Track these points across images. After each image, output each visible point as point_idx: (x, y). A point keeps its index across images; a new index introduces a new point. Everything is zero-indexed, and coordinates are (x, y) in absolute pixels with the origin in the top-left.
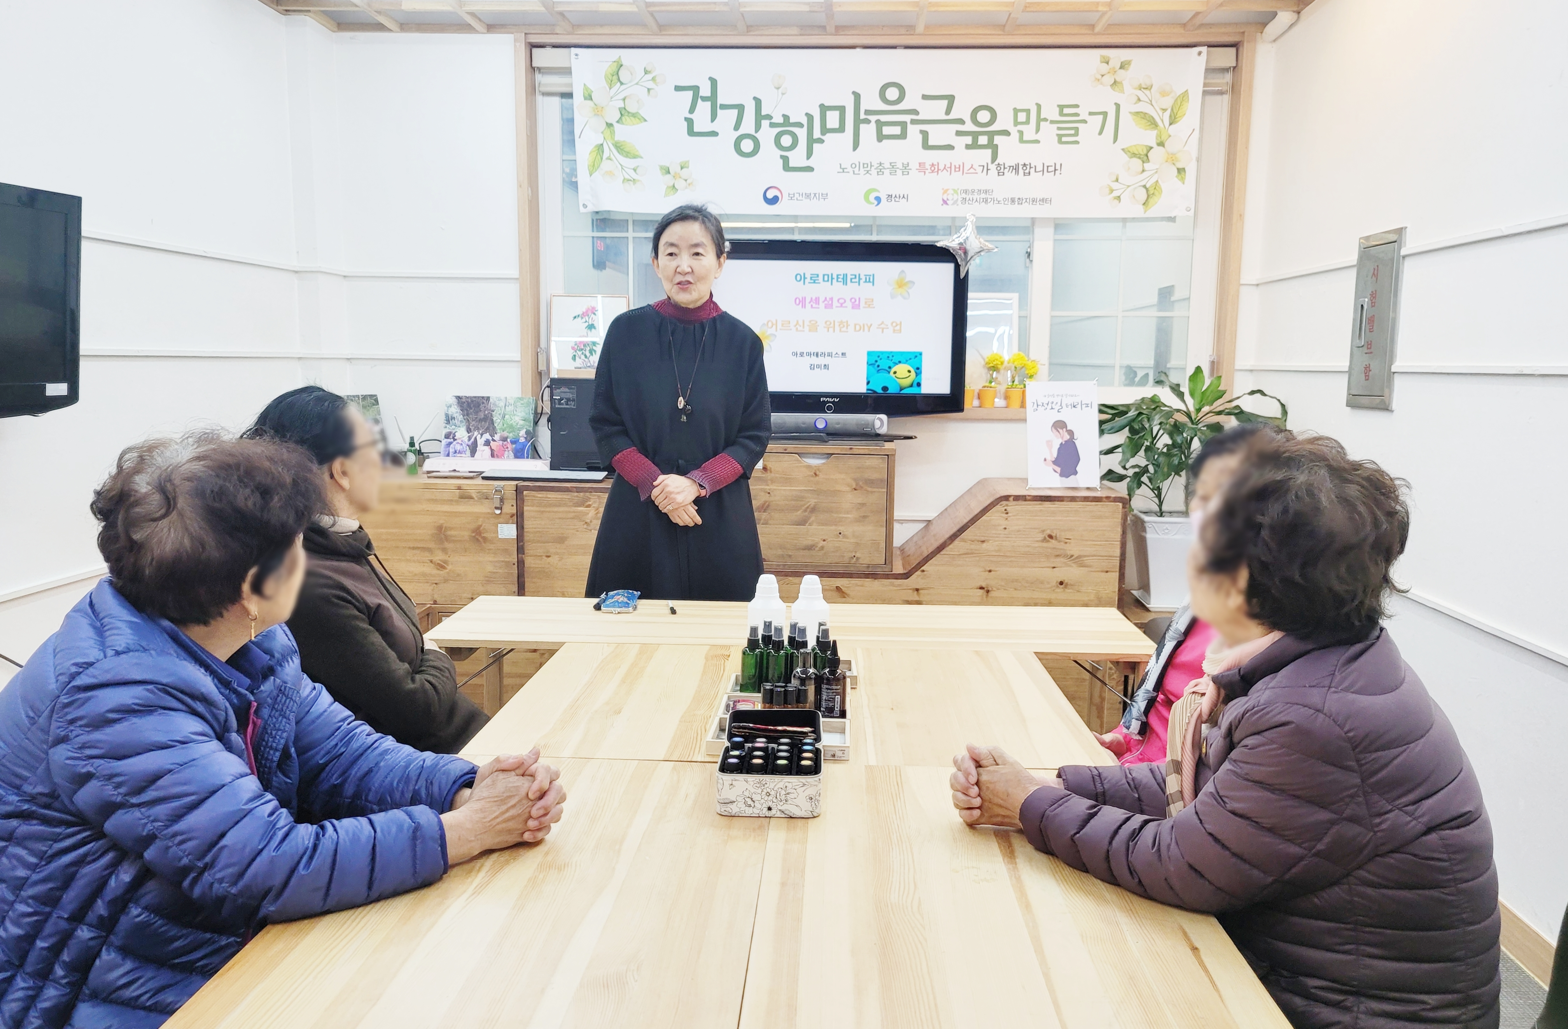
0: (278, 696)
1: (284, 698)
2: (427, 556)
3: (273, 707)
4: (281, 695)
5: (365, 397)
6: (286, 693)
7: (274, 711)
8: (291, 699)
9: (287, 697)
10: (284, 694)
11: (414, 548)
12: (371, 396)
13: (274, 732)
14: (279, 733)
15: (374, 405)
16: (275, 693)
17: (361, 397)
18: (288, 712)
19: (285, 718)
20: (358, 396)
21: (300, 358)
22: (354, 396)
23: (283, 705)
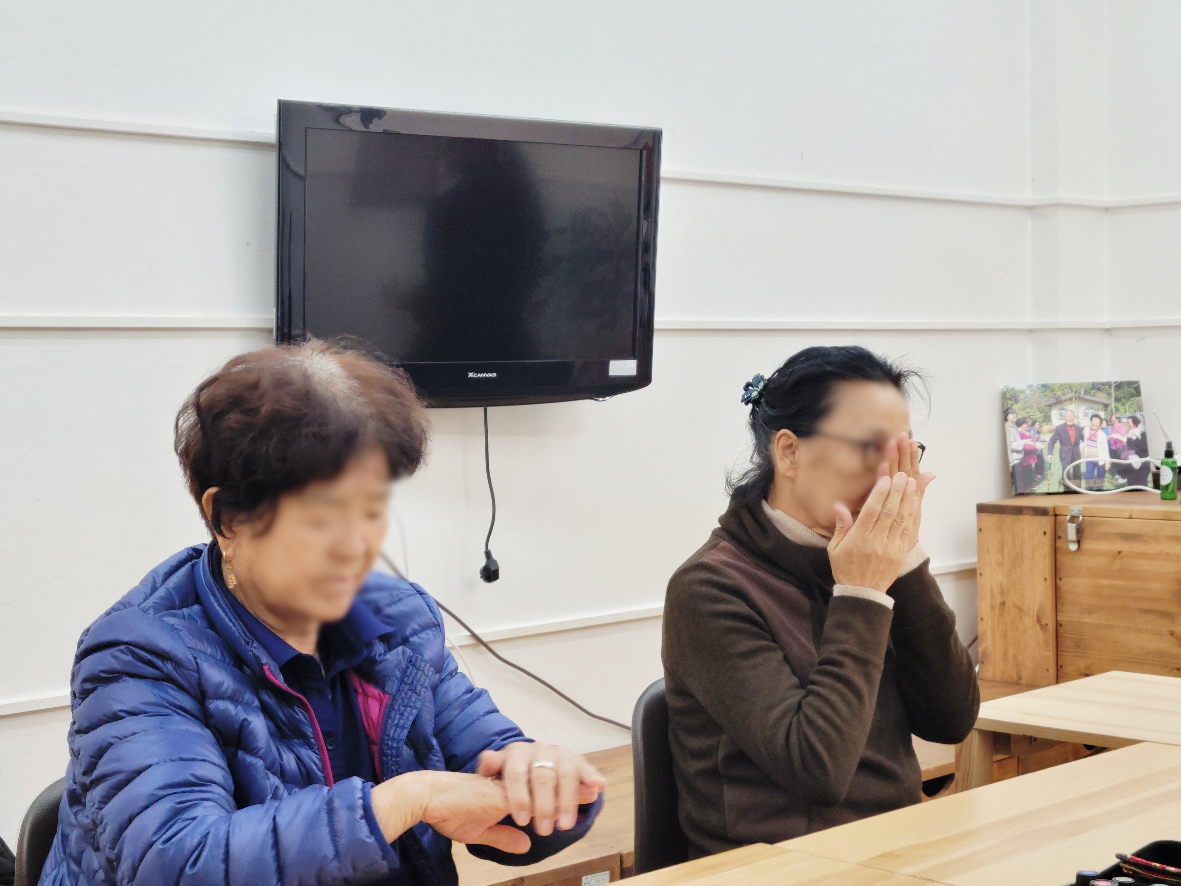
0: (408, 667)
1: (415, 671)
2: (1165, 625)
3: (402, 681)
4: (410, 667)
5: (1119, 386)
6: (418, 665)
7: (403, 685)
8: (423, 672)
9: (418, 669)
10: (414, 665)
11: (1148, 611)
12: (1130, 384)
13: (402, 709)
14: (409, 709)
15: (1133, 396)
16: (404, 664)
17: (1113, 385)
18: (419, 687)
19: (416, 693)
20: (1109, 384)
21: (1030, 331)
22: (1103, 384)
23: (413, 678)
